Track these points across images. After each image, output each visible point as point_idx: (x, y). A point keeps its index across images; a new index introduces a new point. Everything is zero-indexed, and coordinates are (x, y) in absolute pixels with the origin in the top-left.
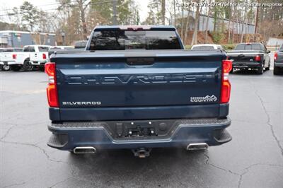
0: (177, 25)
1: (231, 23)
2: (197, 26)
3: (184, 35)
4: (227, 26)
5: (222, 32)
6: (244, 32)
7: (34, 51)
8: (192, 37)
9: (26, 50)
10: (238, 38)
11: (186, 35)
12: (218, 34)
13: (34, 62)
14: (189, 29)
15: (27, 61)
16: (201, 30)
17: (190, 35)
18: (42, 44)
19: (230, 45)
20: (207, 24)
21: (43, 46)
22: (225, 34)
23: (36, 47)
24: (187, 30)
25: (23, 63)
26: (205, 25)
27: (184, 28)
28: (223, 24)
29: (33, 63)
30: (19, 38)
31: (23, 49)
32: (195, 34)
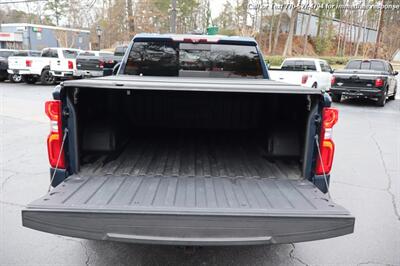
0: (264, 25)
1: (343, 25)
2: (292, 28)
3: (273, 39)
4: (336, 30)
5: (329, 38)
6: (361, 40)
7: (56, 56)
8: (284, 44)
9: (45, 55)
10: (352, 48)
11: (276, 40)
12: (323, 41)
13: (56, 73)
14: (281, 32)
15: (46, 70)
16: (298, 33)
17: (282, 40)
18: (69, 47)
19: (340, 59)
20: (308, 25)
21: (70, 49)
22: (332, 40)
23: (60, 51)
24: (278, 34)
25: (40, 73)
26: (304, 26)
27: (274, 30)
28: (331, 27)
29: (54, 74)
30: (39, 34)
31: (42, 52)
32: (290, 40)
